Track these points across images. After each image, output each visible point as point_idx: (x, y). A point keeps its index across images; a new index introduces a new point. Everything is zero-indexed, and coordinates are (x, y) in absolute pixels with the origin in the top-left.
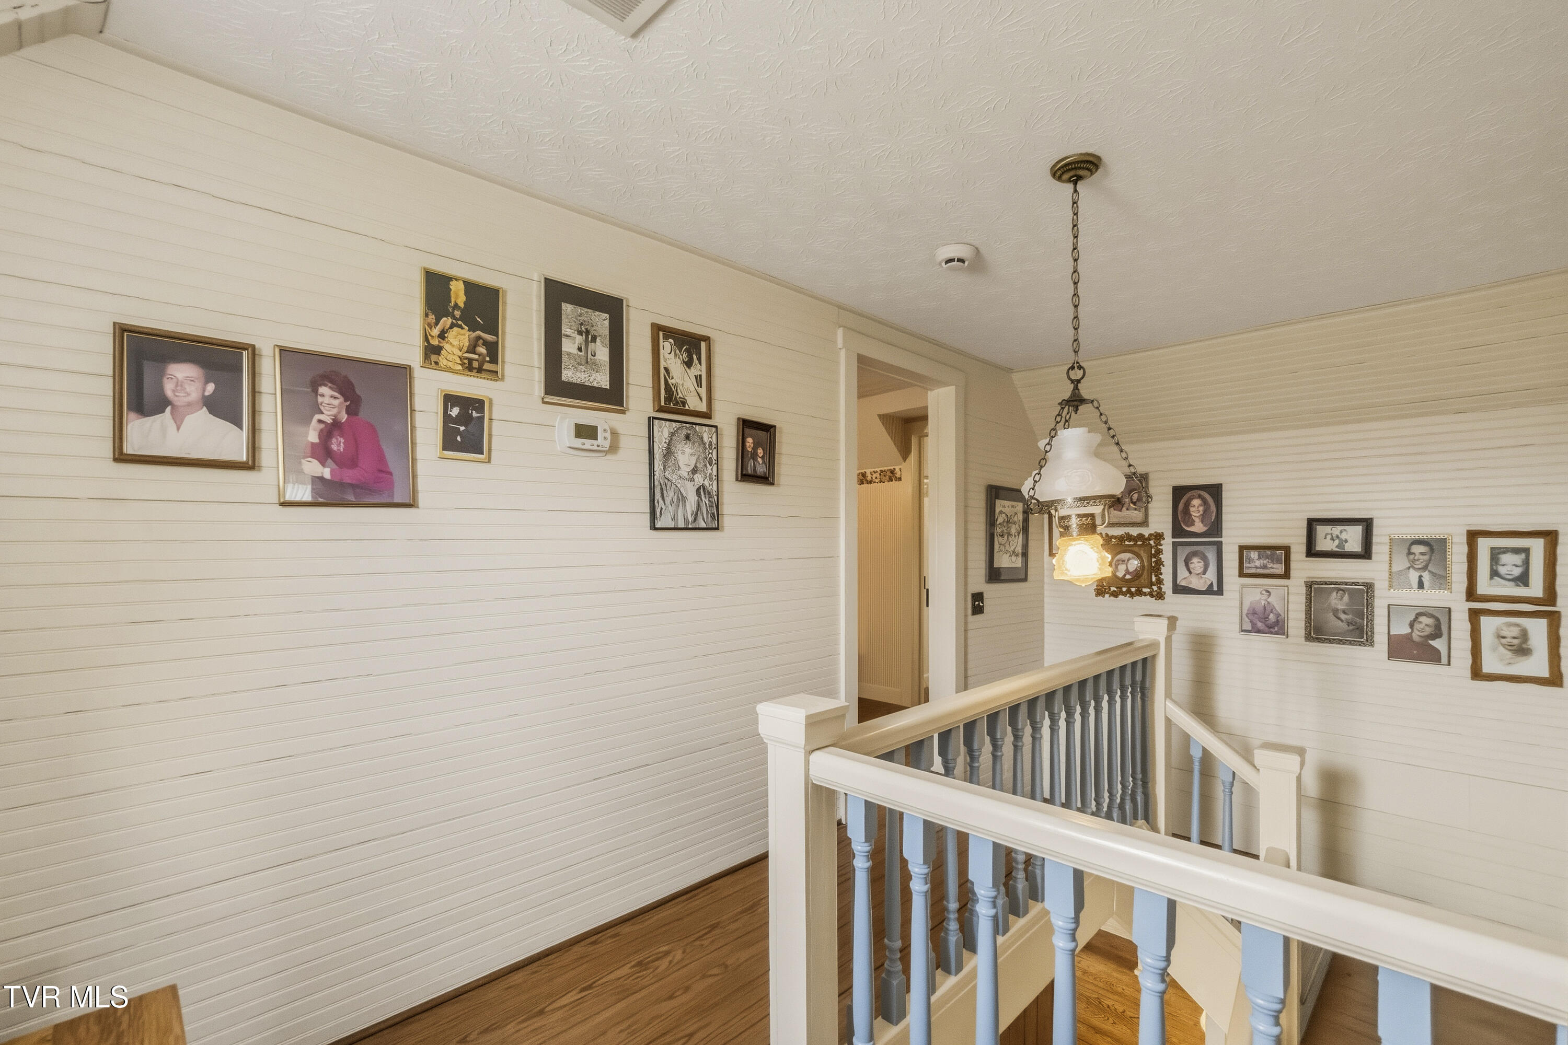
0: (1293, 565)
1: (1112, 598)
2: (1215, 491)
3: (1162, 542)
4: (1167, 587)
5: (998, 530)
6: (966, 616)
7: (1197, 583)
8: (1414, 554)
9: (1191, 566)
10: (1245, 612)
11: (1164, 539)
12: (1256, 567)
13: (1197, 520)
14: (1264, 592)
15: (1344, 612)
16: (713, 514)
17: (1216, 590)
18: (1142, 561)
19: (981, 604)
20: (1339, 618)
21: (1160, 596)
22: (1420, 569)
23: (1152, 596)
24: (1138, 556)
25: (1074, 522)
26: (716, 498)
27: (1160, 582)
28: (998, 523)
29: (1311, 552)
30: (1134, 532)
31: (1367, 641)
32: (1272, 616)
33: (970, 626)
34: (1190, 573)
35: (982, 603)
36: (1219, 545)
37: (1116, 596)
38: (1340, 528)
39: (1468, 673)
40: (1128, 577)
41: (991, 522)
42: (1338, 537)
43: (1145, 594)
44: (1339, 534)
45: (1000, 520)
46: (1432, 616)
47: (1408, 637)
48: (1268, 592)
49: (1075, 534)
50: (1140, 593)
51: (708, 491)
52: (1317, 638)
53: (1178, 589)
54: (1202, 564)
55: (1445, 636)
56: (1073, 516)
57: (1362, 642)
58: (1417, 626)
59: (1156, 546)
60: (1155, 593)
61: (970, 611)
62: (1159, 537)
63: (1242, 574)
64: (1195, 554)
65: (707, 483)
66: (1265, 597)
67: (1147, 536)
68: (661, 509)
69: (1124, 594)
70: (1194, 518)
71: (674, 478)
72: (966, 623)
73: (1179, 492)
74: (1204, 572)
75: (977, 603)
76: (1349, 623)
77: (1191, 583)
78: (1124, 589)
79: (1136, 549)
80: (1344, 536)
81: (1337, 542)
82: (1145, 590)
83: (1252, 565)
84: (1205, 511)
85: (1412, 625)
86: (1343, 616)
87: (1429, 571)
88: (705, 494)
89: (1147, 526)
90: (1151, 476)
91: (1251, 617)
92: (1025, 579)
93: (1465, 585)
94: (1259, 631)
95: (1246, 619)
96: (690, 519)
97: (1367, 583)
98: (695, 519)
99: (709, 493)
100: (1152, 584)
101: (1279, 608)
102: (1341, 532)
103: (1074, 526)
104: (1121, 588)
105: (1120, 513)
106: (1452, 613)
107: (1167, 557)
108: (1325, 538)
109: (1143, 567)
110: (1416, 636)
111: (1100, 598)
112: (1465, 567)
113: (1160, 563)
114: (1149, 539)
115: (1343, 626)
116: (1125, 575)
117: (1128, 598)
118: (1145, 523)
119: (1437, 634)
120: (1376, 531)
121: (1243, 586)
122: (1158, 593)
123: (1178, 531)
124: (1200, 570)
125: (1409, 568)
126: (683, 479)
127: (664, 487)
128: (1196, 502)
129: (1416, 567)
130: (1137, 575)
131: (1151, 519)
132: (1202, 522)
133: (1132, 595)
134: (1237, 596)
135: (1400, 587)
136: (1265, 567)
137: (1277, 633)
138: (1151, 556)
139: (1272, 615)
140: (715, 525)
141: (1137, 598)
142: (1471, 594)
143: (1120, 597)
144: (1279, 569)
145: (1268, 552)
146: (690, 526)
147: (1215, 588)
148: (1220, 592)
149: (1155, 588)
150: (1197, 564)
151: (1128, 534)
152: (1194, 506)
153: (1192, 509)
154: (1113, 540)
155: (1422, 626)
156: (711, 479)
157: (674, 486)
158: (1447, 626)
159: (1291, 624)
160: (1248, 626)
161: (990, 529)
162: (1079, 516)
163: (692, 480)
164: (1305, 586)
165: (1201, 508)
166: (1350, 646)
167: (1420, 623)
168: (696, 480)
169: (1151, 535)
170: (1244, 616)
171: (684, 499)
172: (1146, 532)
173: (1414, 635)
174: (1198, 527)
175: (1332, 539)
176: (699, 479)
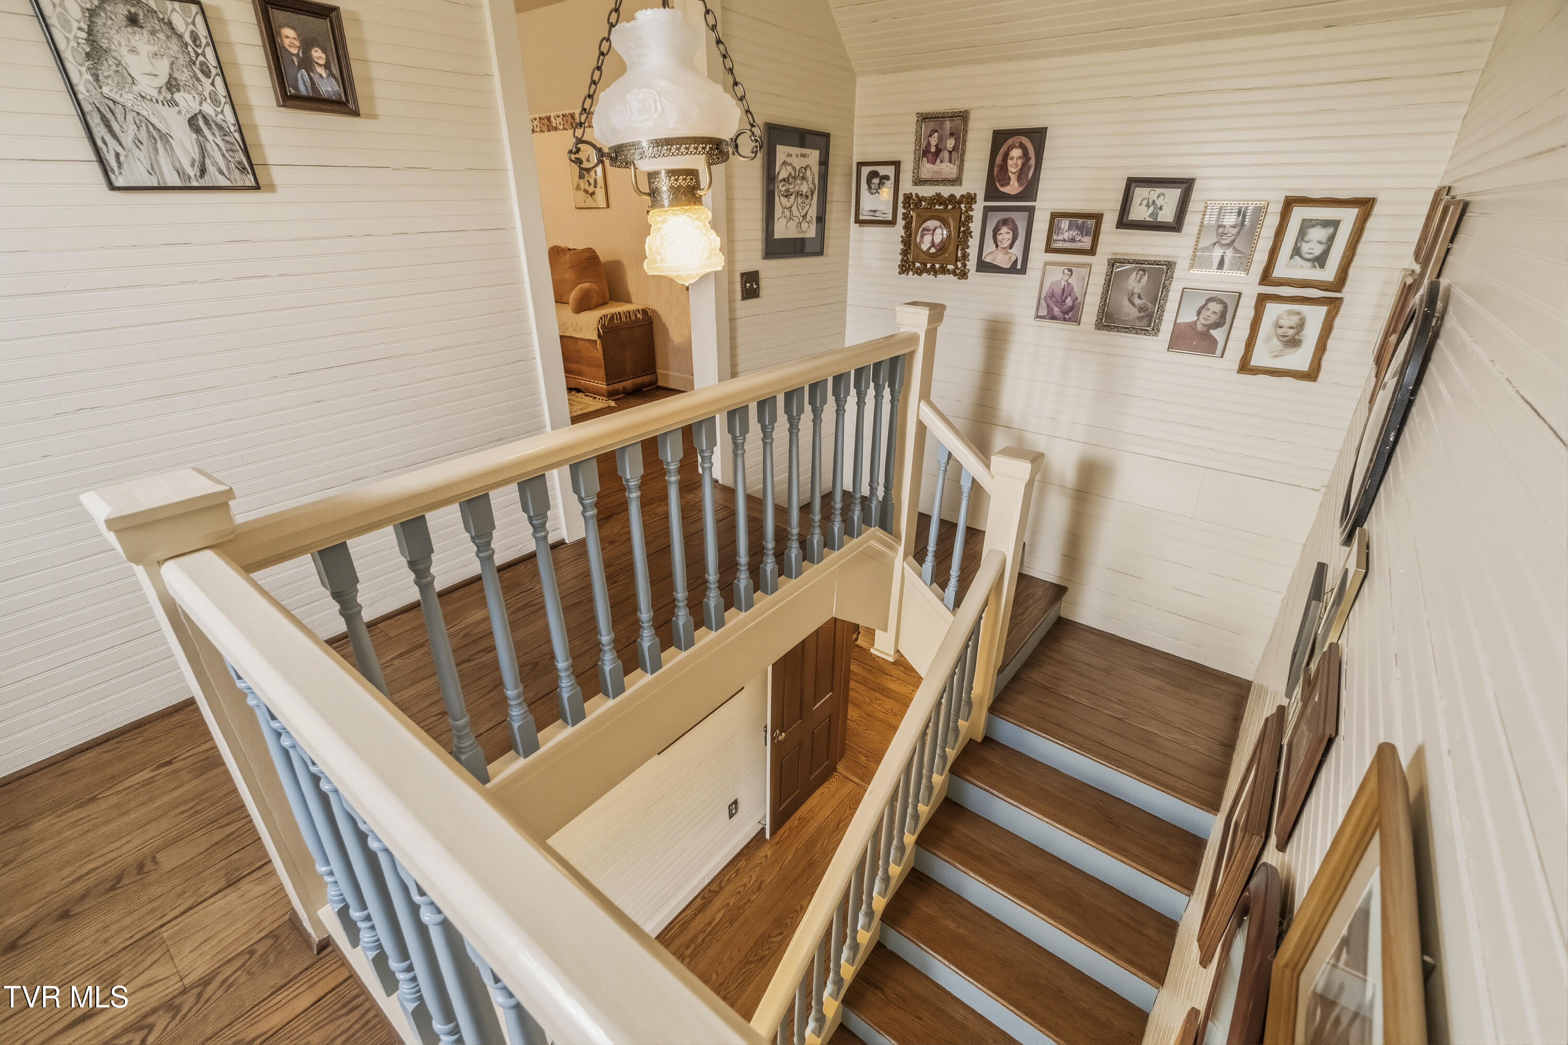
0: (1102, 238)
1: (916, 275)
2: (1038, 136)
3: (973, 206)
4: (972, 264)
5: (781, 188)
6: (731, 301)
7: (1003, 260)
8: (1224, 227)
9: (999, 237)
10: (1044, 295)
11: (975, 202)
12: (1064, 240)
13: (1013, 177)
14: (1066, 271)
15: (1139, 297)
16: (240, 163)
17: (1018, 269)
18: (949, 231)
19: (755, 287)
20: (1133, 304)
21: (963, 275)
22: (1226, 245)
23: (955, 274)
24: (945, 223)
25: (664, 184)
26: (237, 135)
27: (965, 257)
28: (781, 177)
29: (1124, 223)
30: (946, 191)
31: (1153, 330)
32: (1069, 302)
33: (739, 313)
34: (997, 246)
35: (757, 284)
36: (1031, 211)
37: (920, 274)
38: (1159, 191)
39: (1236, 366)
40: (933, 250)
41: (770, 177)
42: (1154, 202)
43: (949, 272)
44: (1156, 199)
45: (783, 175)
46: (1221, 302)
47: (1193, 325)
48: (1070, 270)
49: (666, 203)
50: (944, 270)
51: (217, 124)
52: (1107, 326)
53: (984, 267)
54: (1010, 236)
55: (1227, 326)
56: (663, 174)
57: (1147, 330)
58: (1205, 313)
59: (966, 211)
60: (958, 271)
61: (739, 295)
62: (970, 199)
63: (1049, 249)
64: (1005, 222)
65: (208, 108)
66: (1066, 278)
67: (958, 197)
68: (117, 155)
69: (928, 272)
70: (1010, 174)
71: (127, 99)
72: (732, 310)
73: (1000, 138)
74: (1011, 247)
75: (748, 285)
76: (1141, 309)
77: (995, 259)
78: (929, 266)
79: (945, 215)
80: (1159, 202)
81: (1151, 209)
82: (950, 267)
83: (1060, 237)
84: (1024, 164)
85: (1199, 313)
86: (1137, 301)
87: (1234, 248)
88: (210, 129)
89: (961, 185)
90: (972, 116)
91: (1050, 302)
92: (820, 253)
93: (1263, 265)
94: (1053, 318)
95: (1044, 304)
96: (192, 172)
97: (1169, 262)
98: (203, 171)
99: (220, 128)
100: (957, 260)
101: (1077, 291)
102: (1158, 197)
103: (664, 188)
104: (925, 265)
105: (934, 166)
106: (1242, 299)
107: (975, 226)
108: (1141, 204)
109: (949, 237)
110: (1199, 327)
111: (904, 275)
112: (1270, 243)
113: (968, 233)
114: (960, 202)
115: (1133, 312)
116: (929, 249)
117: (931, 277)
118: (957, 181)
119: (1217, 325)
120: (1194, 195)
121: (1047, 264)
122: (962, 271)
123: (992, 193)
124: (1007, 244)
125: (1215, 244)
126: (151, 100)
127: (109, 116)
128: (1016, 153)
129: (1224, 242)
130: (942, 248)
131: (965, 176)
132: (1018, 181)
133: (936, 273)
134: (1038, 275)
135: (1201, 266)
136: (1073, 240)
137: (1070, 320)
138: (961, 224)
139: (1069, 298)
140: (249, 181)
141: (940, 277)
142: (1266, 278)
143: (925, 275)
144: (1086, 242)
145: (1080, 221)
146: (195, 184)
147: (1019, 267)
148: (1023, 271)
149: (959, 264)
150: (1005, 235)
151: (939, 195)
152: (1012, 158)
153: (1010, 162)
154: (923, 203)
155: (1209, 313)
156: (216, 102)
157: (130, 117)
158: (1233, 310)
159: (1086, 308)
160: (1043, 312)
161: (768, 186)
162: (672, 173)
163: (173, 103)
164: (1107, 263)
165: (1020, 162)
166: (1136, 336)
167: (1208, 309)
168: (182, 103)
169: (962, 196)
170: (1042, 301)
171: (165, 138)
172: (958, 191)
173: (1198, 323)
174: (1013, 187)
175: (1148, 206)
176: (188, 101)
